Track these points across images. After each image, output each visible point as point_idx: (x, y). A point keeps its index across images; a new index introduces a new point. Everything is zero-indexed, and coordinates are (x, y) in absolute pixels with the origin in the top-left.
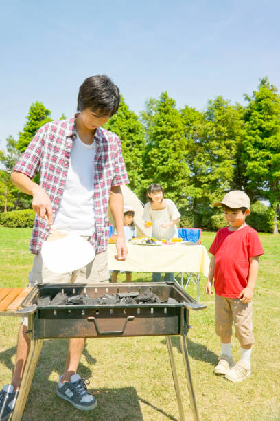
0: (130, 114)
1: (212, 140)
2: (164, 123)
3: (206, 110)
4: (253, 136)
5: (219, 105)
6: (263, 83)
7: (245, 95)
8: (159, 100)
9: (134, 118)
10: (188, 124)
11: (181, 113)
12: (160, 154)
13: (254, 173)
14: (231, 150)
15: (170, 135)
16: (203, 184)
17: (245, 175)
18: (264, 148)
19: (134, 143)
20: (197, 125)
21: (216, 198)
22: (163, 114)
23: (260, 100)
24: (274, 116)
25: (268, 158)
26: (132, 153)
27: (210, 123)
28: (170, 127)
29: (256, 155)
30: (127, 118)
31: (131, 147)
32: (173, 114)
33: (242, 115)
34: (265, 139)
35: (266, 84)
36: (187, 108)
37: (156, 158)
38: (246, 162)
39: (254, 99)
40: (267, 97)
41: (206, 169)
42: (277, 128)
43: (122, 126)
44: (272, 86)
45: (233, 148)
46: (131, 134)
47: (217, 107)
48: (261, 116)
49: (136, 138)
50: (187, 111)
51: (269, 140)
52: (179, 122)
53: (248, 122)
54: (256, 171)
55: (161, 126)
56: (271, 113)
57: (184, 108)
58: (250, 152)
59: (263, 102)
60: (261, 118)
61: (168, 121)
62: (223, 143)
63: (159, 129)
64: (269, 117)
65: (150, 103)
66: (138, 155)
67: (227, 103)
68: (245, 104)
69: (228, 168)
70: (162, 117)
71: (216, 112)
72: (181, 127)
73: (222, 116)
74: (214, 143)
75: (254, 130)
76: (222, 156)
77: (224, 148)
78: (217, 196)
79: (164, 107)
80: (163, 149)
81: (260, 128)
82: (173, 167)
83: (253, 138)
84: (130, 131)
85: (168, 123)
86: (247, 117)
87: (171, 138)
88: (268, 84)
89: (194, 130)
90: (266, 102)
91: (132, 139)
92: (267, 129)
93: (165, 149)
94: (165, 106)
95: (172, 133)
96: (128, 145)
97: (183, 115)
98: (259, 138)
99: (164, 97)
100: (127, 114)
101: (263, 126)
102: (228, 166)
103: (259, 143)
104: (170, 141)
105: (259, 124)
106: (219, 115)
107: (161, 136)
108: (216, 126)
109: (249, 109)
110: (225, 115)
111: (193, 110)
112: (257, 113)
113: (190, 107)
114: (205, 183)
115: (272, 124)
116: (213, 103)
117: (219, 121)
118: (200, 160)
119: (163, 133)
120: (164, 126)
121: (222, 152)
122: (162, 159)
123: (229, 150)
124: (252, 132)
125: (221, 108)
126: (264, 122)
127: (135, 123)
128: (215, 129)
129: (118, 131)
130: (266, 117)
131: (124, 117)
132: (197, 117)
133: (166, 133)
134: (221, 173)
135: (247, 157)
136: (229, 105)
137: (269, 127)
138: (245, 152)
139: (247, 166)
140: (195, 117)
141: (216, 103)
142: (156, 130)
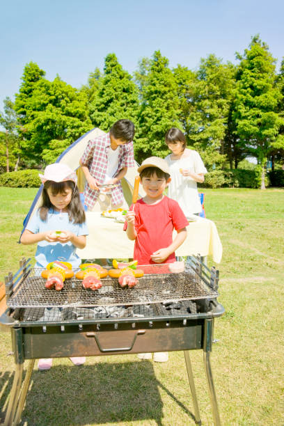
0: (124, 74)
1: (205, 99)
2: (158, 82)
3: (198, 69)
4: (245, 95)
5: (211, 63)
6: (255, 40)
7: (236, 53)
8: (153, 59)
9: (127, 78)
10: (181, 84)
11: (173, 73)
12: (154, 114)
13: (244, 131)
14: (223, 109)
15: (163, 95)
16: (195, 142)
17: (236, 132)
18: (255, 106)
19: (128, 103)
20: (190, 84)
21: (208, 157)
22: (156, 73)
23: (252, 58)
24: (265, 74)
25: (258, 116)
26: (127, 113)
27: (202, 82)
28: (163, 86)
29: (248, 114)
30: (121, 78)
31: (125, 107)
32: (166, 73)
33: (233, 74)
34: (256, 97)
35: (257, 41)
36: (179, 67)
37: (150, 117)
38: (237, 121)
39: (245, 58)
40: (259, 55)
41: (199, 127)
42: (268, 87)
43: (117, 86)
44: (263, 44)
45: (224, 106)
46: (125, 94)
47: (209, 66)
48: (253, 74)
49: (130, 98)
50: (180, 70)
51: (260, 99)
52: (171, 80)
53: (239, 81)
54: (247, 129)
55: (154, 85)
56: (262, 71)
57: (177, 67)
58: (241, 111)
59: (255, 60)
60: (252, 76)
61: (162, 80)
62: (215, 101)
63: (153, 89)
64: (261, 75)
65: (144, 63)
66: (133, 114)
67: (219, 62)
68: (237, 63)
69: (220, 127)
70: (155, 76)
71: (209, 71)
72: (174, 86)
73: (214, 75)
74: (207, 102)
75: (246, 88)
76: (213, 115)
77: (216, 107)
78: (208, 154)
79: (157, 65)
80: (157, 108)
81: (251, 87)
82: (167, 126)
83: (244, 97)
84: (124, 91)
85: (162, 82)
86: (238, 76)
87: (164, 97)
88: (260, 41)
89: (187, 89)
90: (259, 60)
91: (126, 98)
92: (258, 87)
93: (159, 109)
94: (159, 65)
95: (165, 93)
96: (123, 105)
97: (176, 74)
98: (250, 96)
99: (157, 55)
100: (121, 73)
101: (255, 84)
102: (219, 125)
103: (250, 102)
104: (163, 101)
105: (250, 83)
106: (211, 74)
107: (154, 95)
108: (208, 85)
109: (241, 68)
110: (217, 74)
111: (186, 70)
112: (249, 71)
113: (182, 66)
114: (198, 141)
115: (263, 82)
116: (206, 62)
117: (211, 80)
118: (192, 119)
119: (156, 92)
120: (157, 85)
121: (214, 111)
122: (156, 118)
123: (220, 109)
124: (244, 90)
125: (213, 66)
126: (255, 81)
127: (129, 83)
128: (207, 88)
129: (113, 91)
130: (258, 75)
131: (118, 76)
132: (190, 76)
133: (160, 92)
134: (212, 131)
135: (238, 115)
136: (221, 63)
137: (260, 85)
138: (236, 111)
139: (237, 124)
140: (188, 76)
141: (208, 61)
142: (149, 89)
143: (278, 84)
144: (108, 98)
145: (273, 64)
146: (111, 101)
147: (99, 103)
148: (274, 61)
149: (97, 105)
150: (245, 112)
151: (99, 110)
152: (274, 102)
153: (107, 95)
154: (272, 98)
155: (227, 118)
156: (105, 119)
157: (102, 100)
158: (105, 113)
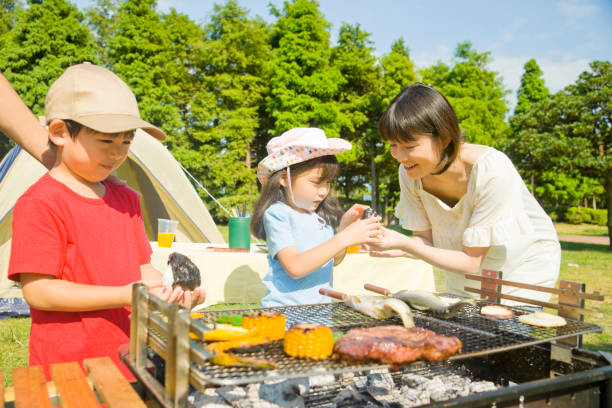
0: (69, 9)
2: (137, 32)
3: (209, 21)
4: (288, 72)
5: (231, 15)
7: (271, 5)
9: (76, 17)
10: (177, 41)
11: (163, 21)
14: (250, 91)
15: (147, 56)
16: (202, 144)
17: (273, 132)
18: (303, 92)
20: (194, 43)
21: (225, 170)
22: (135, 17)
23: (298, 16)
24: (316, 44)
25: (309, 108)
27: (218, 43)
28: (147, 41)
29: (292, 103)
30: (64, 15)
32: (152, 19)
33: (266, 36)
34: (306, 77)
36: (174, 12)
38: (276, 113)
40: (309, 13)
41: (208, 119)
42: (323, 64)
43: (54, 29)
45: (252, 88)
46: (72, 46)
47: (227, 17)
48: (301, 41)
50: (174, 17)
51: (314, 78)
52: (162, 33)
53: (276, 50)
55: (131, 37)
56: (314, 38)
57: (168, 12)
58: (281, 97)
59: (303, 20)
60: (299, 44)
61: (145, 31)
62: (237, 78)
63: (128, 44)
64: (313, 44)
67: (245, 13)
69: (245, 122)
70: (134, 23)
71: (228, 27)
72: (167, 44)
73: (237, 34)
74: (226, 77)
75: (289, 61)
76: (236, 101)
77: (240, 87)
78: (226, 166)
79: (137, 4)
80: (135, 79)
81: (299, 62)
83: (287, 76)
84: (69, 39)
85: (145, 34)
86: (275, 42)
87: (149, 61)
89: (188, 52)
90: (309, 21)
91: (74, 54)
92: (309, 62)
93: (138, 80)
95: (150, 54)
97: (168, 24)
98: (296, 75)
100: (64, 7)
101: (304, 57)
102: (245, 118)
103: (296, 85)
104: (147, 67)
105: (297, 54)
106: (233, 31)
107: (129, 56)
108: (227, 49)
109: (278, 29)
110: (242, 33)
111: (185, 20)
112: (295, 36)
113: (178, 12)
114: (207, 143)
115: (316, 55)
116: (222, 10)
117: (232, 41)
118: (199, 104)
119: (134, 50)
120: (137, 38)
121: (235, 94)
123: (246, 92)
124: (287, 65)
125: (235, 19)
126: (304, 52)
127: (80, 25)
128: (225, 55)
129: (46, 38)
130: (308, 43)
131: (57, 12)
132: (194, 31)
133: (140, 52)
134: (233, 127)
135: (277, 104)
136: (249, 17)
137: (312, 59)
138: (273, 96)
139: (275, 119)
140: (189, 30)
141: (227, 10)
142: (120, 42)
143: (335, 61)
144: (36, 48)
145: (327, 30)
146: (41, 55)
147: (14, 56)
148: (328, 26)
149: (10, 60)
150: (289, 100)
151: (14, 70)
152: (333, 88)
153: (35, 43)
154: (331, 82)
155: (257, 108)
156: (29, 89)
157: (21, 50)
158: (29, 77)
